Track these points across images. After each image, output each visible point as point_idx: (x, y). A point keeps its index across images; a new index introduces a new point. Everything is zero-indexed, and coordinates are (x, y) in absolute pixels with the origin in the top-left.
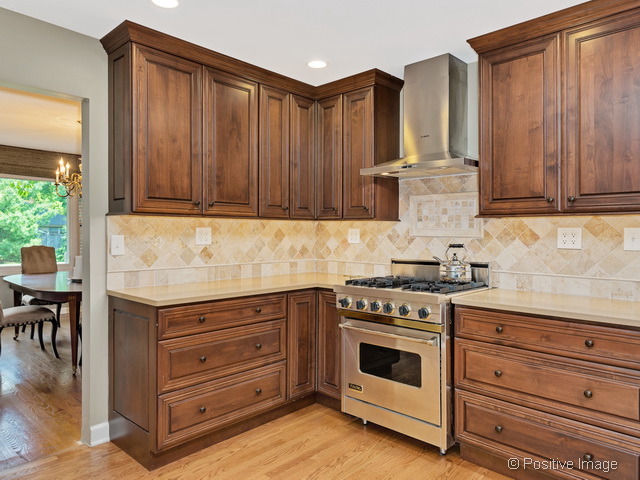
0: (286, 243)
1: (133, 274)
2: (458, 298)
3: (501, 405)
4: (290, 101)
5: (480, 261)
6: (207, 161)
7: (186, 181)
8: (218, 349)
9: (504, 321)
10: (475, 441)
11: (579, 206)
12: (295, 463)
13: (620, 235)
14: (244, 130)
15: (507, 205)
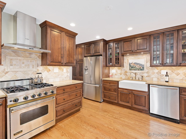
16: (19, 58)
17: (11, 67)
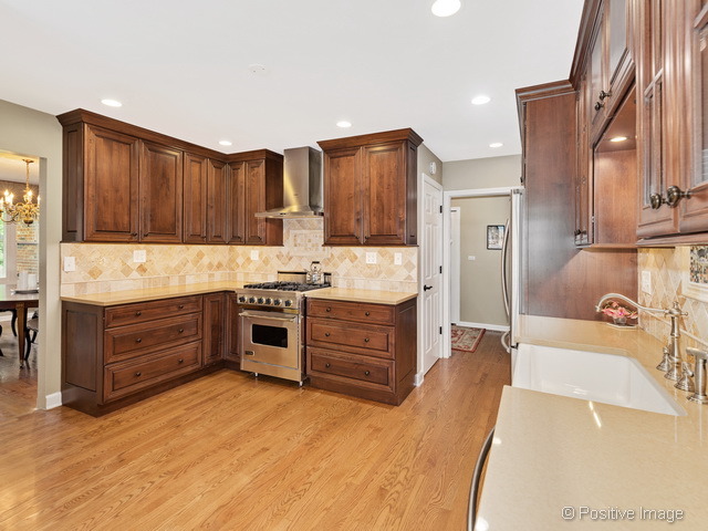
0: (206, 260)
1: (82, 285)
2: (308, 294)
3: (329, 352)
4: (208, 164)
5: (328, 271)
6: (142, 205)
7: (126, 218)
8: (150, 334)
9: (331, 306)
10: (316, 374)
11: (370, 241)
12: (206, 401)
13: (393, 257)
14: (172, 183)
15: (338, 240)
16: (304, 231)
17: (296, 248)
